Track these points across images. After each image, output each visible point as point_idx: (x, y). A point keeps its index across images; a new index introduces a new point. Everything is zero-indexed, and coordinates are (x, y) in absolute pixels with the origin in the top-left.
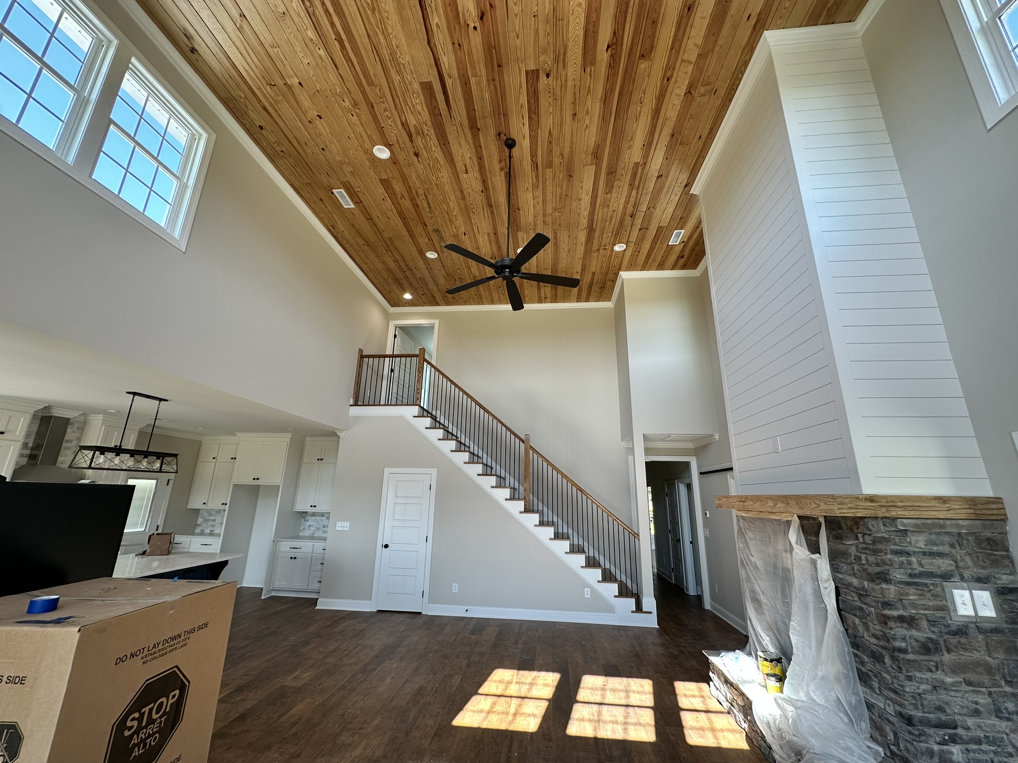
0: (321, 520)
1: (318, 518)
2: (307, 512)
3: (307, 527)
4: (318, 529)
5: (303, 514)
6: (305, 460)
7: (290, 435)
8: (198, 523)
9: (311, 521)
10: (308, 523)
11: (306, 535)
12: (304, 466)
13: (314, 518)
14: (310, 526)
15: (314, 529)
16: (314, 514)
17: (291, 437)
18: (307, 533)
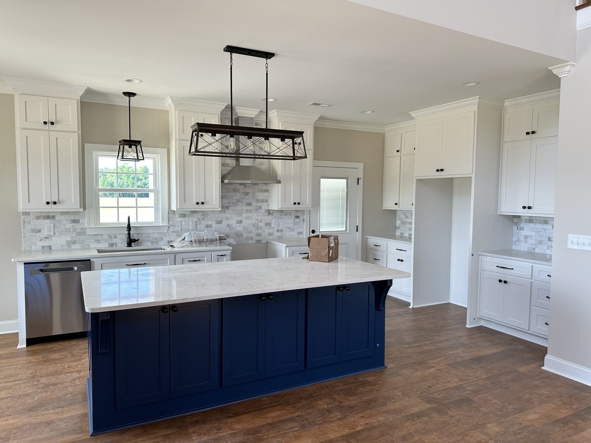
0: (544, 230)
1: (539, 226)
2: (519, 217)
3: (522, 238)
4: (540, 242)
5: (515, 219)
6: (507, 137)
7: (475, 100)
8: (397, 225)
9: (528, 230)
10: (523, 233)
11: (522, 249)
12: (506, 147)
13: (532, 225)
14: (526, 237)
15: (533, 242)
16: (531, 220)
17: (479, 103)
18: (523, 247)
